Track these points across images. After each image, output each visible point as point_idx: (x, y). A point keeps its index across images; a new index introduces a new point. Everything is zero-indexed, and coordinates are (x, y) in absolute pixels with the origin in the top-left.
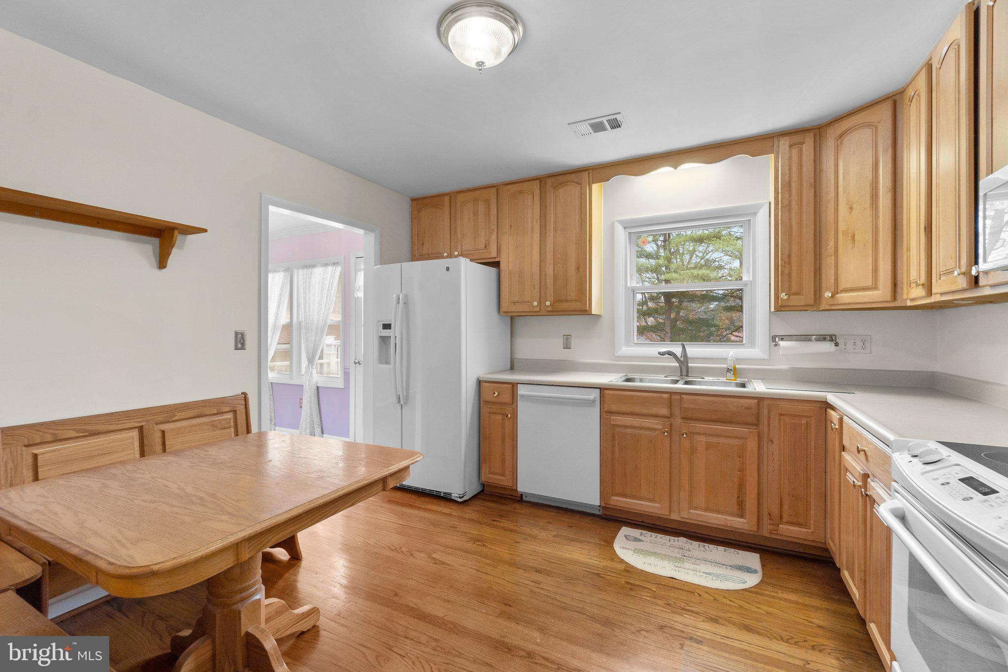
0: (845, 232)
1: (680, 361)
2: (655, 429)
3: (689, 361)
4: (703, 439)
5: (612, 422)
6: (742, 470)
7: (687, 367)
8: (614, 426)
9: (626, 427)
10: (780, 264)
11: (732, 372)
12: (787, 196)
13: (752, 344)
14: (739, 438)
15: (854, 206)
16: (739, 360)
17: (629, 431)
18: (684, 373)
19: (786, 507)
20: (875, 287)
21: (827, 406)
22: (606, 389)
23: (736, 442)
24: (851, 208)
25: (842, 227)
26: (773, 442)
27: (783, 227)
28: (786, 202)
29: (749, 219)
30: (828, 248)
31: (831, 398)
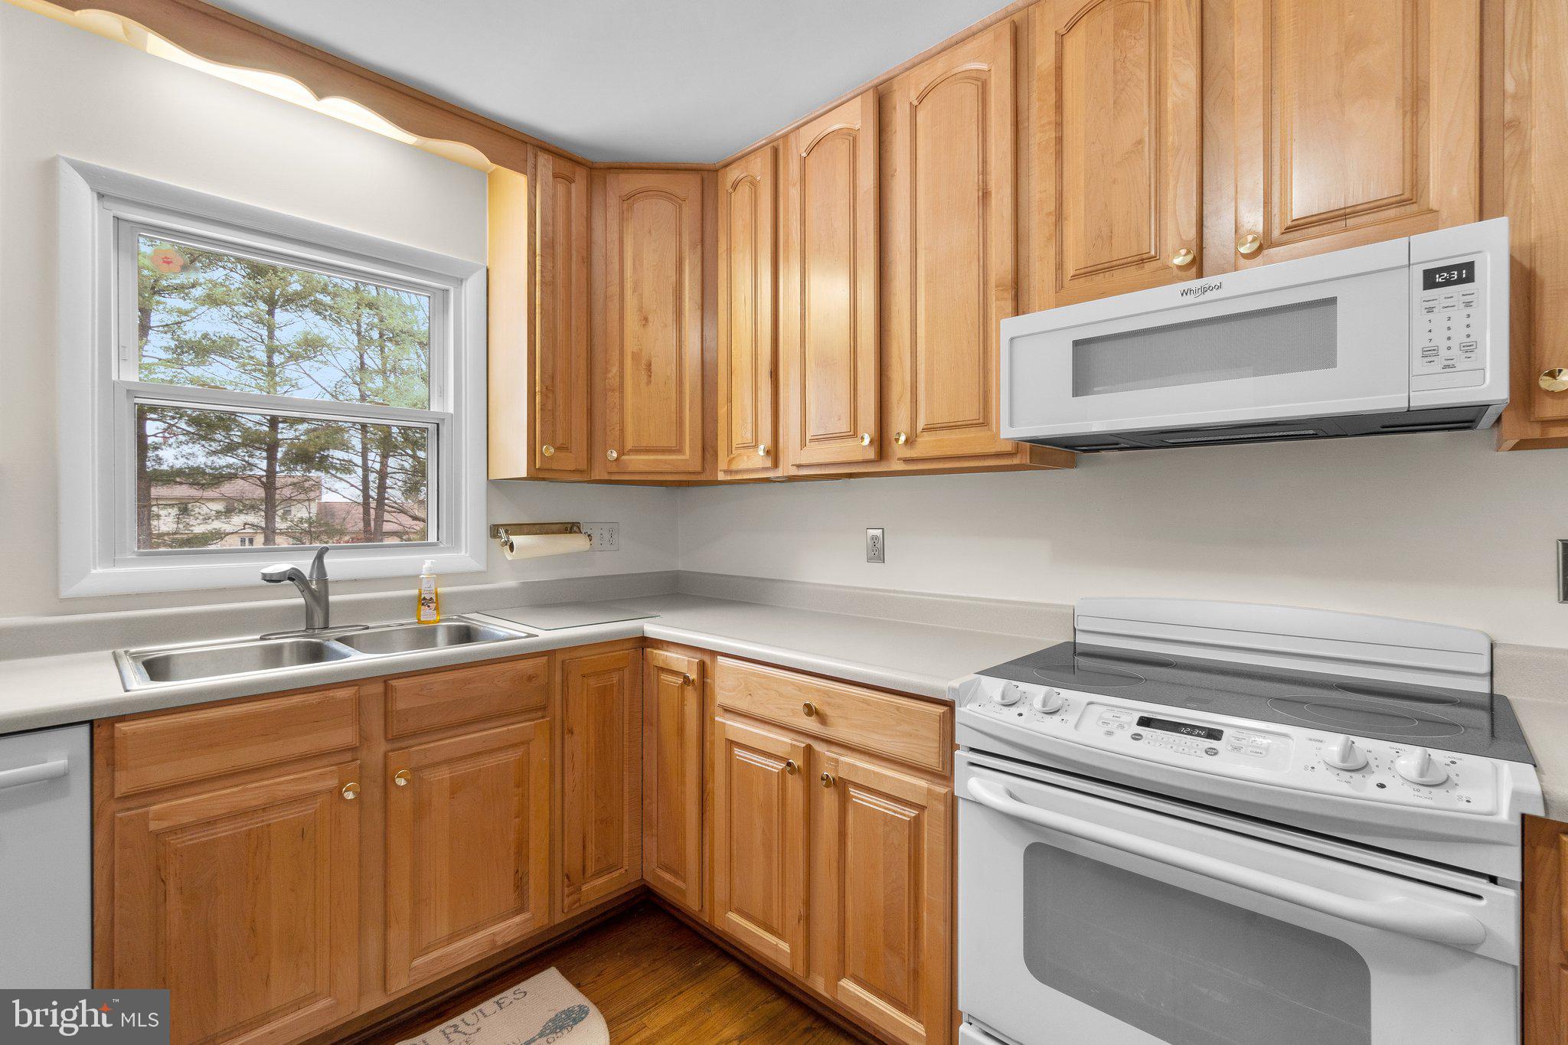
0: (636, 357)
1: (311, 592)
2: (314, 795)
3: (330, 590)
4: (444, 774)
5: (154, 826)
6: (522, 813)
7: (326, 607)
8: (157, 835)
9: (210, 822)
10: (537, 389)
11: (433, 606)
12: (549, 265)
13: (455, 543)
14: (514, 746)
15: (650, 318)
16: (441, 577)
17: (223, 831)
18: (318, 621)
19: (591, 848)
20: (679, 450)
21: (644, 643)
22: (122, 718)
23: (511, 756)
24: (646, 319)
25: (630, 346)
26: (572, 733)
27: (543, 321)
28: (548, 279)
29: (446, 287)
30: (610, 375)
31: (653, 628)
